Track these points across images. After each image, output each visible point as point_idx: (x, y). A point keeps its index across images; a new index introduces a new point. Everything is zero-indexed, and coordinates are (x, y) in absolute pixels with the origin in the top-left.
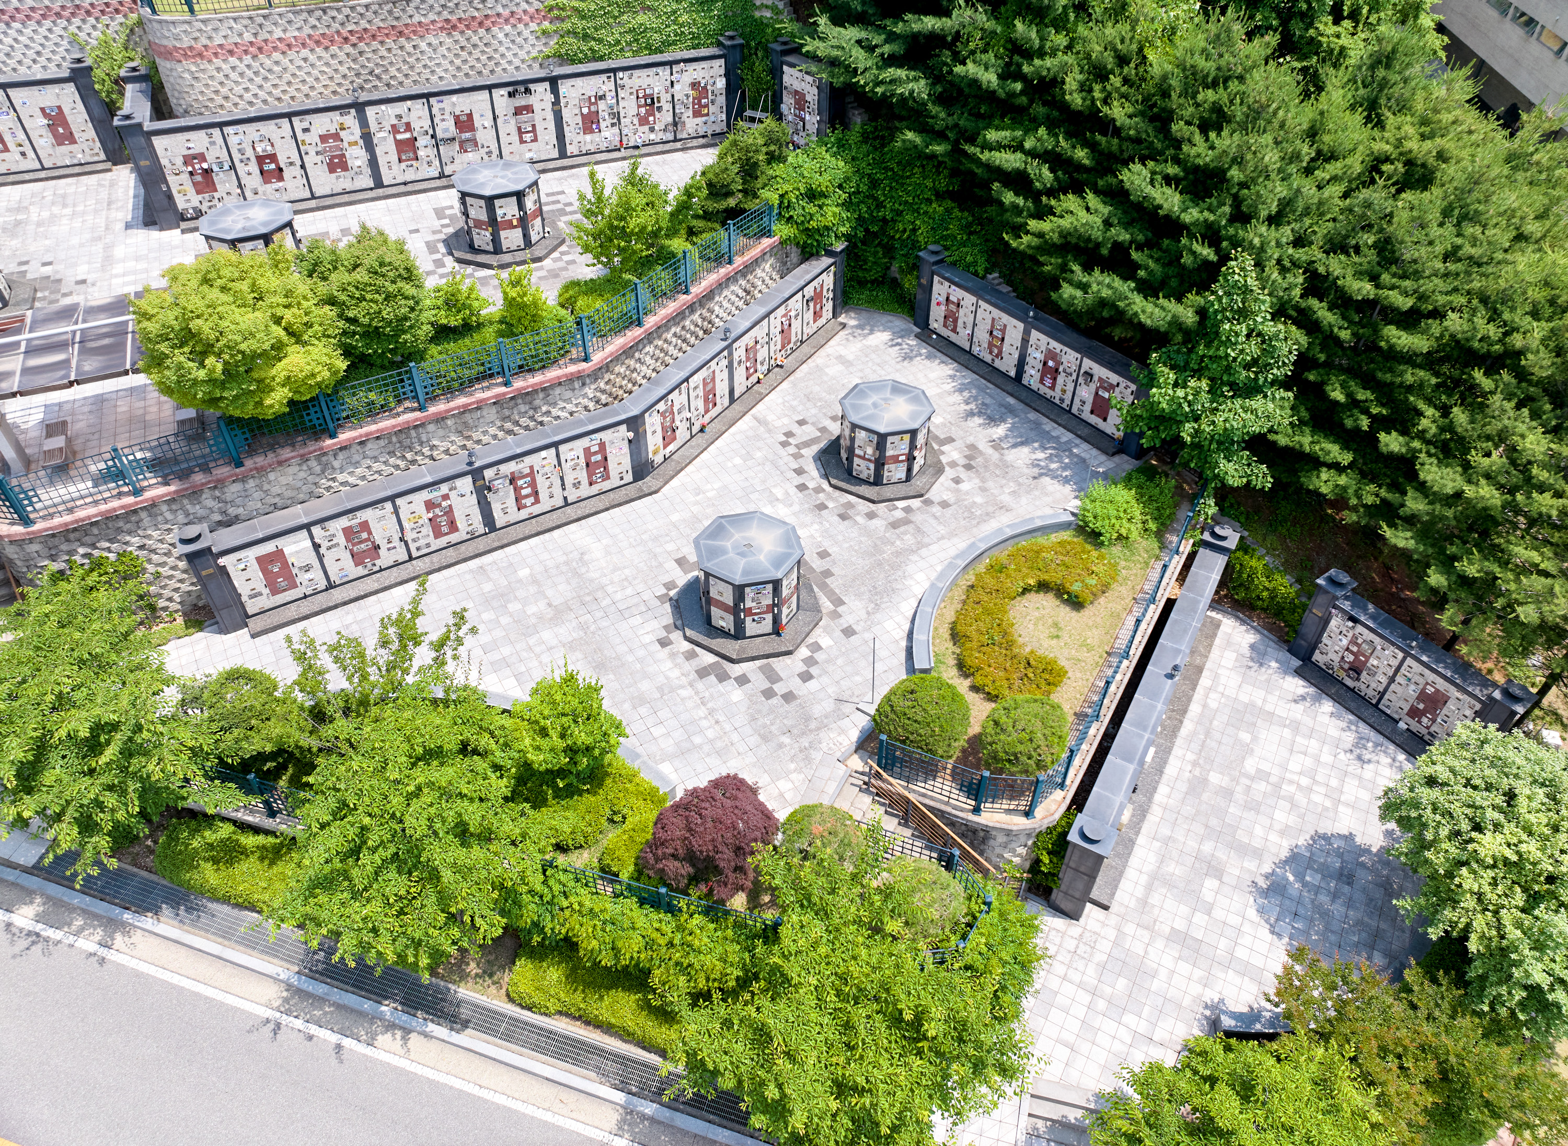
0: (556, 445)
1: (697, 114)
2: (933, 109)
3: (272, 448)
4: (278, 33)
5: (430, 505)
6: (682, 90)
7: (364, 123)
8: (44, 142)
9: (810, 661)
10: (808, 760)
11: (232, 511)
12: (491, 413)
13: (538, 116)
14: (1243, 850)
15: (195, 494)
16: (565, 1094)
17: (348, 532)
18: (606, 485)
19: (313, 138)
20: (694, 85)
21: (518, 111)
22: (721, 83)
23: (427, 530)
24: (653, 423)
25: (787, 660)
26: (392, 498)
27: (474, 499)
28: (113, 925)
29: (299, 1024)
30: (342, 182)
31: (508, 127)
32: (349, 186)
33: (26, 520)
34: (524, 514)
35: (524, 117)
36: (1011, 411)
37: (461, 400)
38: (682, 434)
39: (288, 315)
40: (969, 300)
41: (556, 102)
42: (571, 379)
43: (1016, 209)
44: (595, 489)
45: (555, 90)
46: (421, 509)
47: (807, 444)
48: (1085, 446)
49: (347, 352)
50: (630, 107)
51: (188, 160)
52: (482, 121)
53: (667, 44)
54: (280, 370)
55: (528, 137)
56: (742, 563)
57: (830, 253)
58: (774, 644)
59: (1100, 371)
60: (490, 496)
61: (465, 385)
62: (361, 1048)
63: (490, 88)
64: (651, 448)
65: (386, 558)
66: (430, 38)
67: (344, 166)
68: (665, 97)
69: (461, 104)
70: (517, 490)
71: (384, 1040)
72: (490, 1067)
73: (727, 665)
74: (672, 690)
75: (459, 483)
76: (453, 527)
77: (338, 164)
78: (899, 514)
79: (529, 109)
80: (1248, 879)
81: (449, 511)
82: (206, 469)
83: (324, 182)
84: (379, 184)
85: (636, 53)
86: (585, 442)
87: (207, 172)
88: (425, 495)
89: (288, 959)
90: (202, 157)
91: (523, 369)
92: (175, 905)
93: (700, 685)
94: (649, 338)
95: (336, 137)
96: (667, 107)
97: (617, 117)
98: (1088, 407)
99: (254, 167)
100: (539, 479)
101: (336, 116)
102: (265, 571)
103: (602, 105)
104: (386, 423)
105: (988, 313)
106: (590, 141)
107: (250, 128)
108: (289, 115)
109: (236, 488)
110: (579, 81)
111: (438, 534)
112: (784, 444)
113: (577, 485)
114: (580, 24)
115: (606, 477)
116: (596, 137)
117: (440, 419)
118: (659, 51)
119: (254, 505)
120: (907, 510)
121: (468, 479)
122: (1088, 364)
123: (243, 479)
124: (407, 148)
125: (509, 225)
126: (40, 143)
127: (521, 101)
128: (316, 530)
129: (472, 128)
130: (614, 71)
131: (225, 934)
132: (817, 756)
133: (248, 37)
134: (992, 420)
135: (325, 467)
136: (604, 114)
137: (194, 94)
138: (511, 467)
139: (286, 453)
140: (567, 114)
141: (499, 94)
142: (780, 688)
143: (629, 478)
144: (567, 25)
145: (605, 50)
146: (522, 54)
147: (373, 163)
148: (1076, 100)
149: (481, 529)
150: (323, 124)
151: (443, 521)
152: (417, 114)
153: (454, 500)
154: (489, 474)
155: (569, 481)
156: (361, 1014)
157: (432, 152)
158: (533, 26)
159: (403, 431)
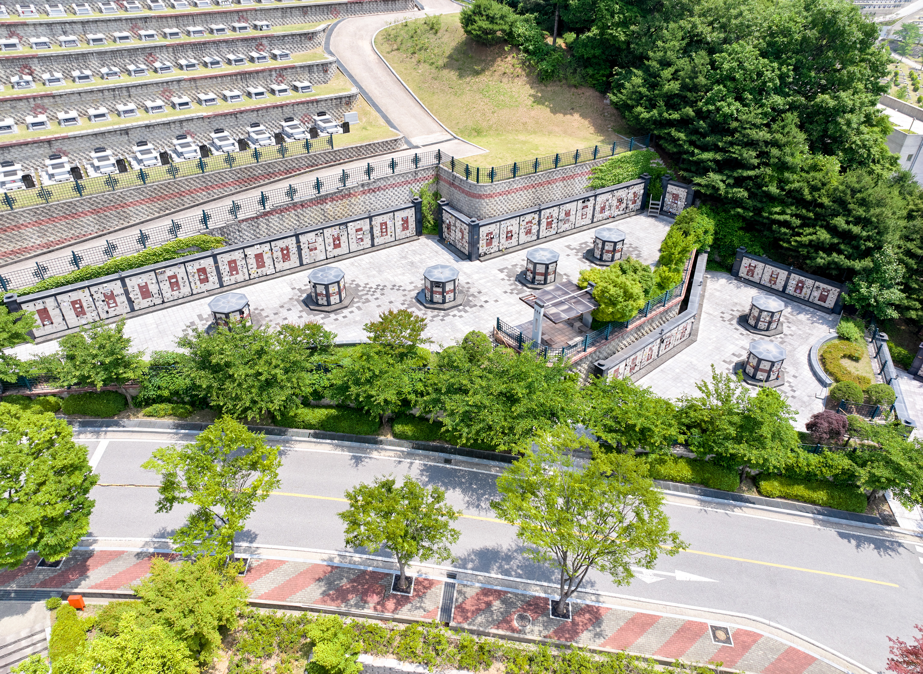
1: (633, 203)
3: (615, 333)
4: (515, 186)
5: (650, 349)
6: (631, 196)
7: (540, 216)
8: (399, 230)
11: (601, 356)
12: (658, 316)
13: (589, 209)
16: (794, 517)
17: (633, 359)
18: (683, 339)
19: (524, 223)
20: (634, 193)
21: (583, 208)
22: (642, 192)
23: (646, 358)
25: (784, 387)
27: (658, 346)
29: (710, 509)
30: (528, 239)
31: (579, 214)
32: (530, 240)
35: (585, 210)
37: (654, 312)
40: (761, 265)
41: (595, 203)
42: (677, 302)
43: (785, 234)
44: (680, 341)
45: (595, 199)
47: (732, 319)
50: (615, 203)
51: (488, 234)
52: (573, 212)
53: (624, 179)
55: (584, 217)
57: (706, 252)
59: (822, 285)
65: (636, 370)
68: (625, 199)
69: (568, 207)
72: (770, 512)
76: (651, 357)
77: (529, 232)
78: (780, 340)
79: (587, 207)
81: (652, 352)
82: (599, 341)
83: (523, 239)
84: (538, 238)
87: (492, 239)
88: (650, 346)
89: (693, 494)
90: (491, 233)
95: (531, 222)
96: (625, 202)
97: (610, 207)
98: (817, 299)
99: (505, 236)
101: (533, 215)
103: (607, 203)
104: (638, 322)
105: (769, 269)
106: (601, 217)
107: (507, 221)
108: (519, 216)
110: (601, 196)
111: (648, 360)
112: (723, 321)
114: (600, 175)
116: (603, 215)
117: (649, 319)
119: (605, 353)
122: (817, 284)
123: (606, 344)
124: (549, 224)
127: (585, 204)
128: (628, 359)
129: (569, 215)
130: (611, 191)
133: (506, 188)
135: (623, 338)
136: (607, 206)
138: (668, 334)
140: (597, 207)
141: (579, 202)
145: (606, 183)
146: (581, 187)
147: (539, 231)
148: (809, 197)
149: (656, 357)
150: (529, 218)
152: (555, 211)
157: (556, 225)
158: (587, 177)
159: (641, 324)
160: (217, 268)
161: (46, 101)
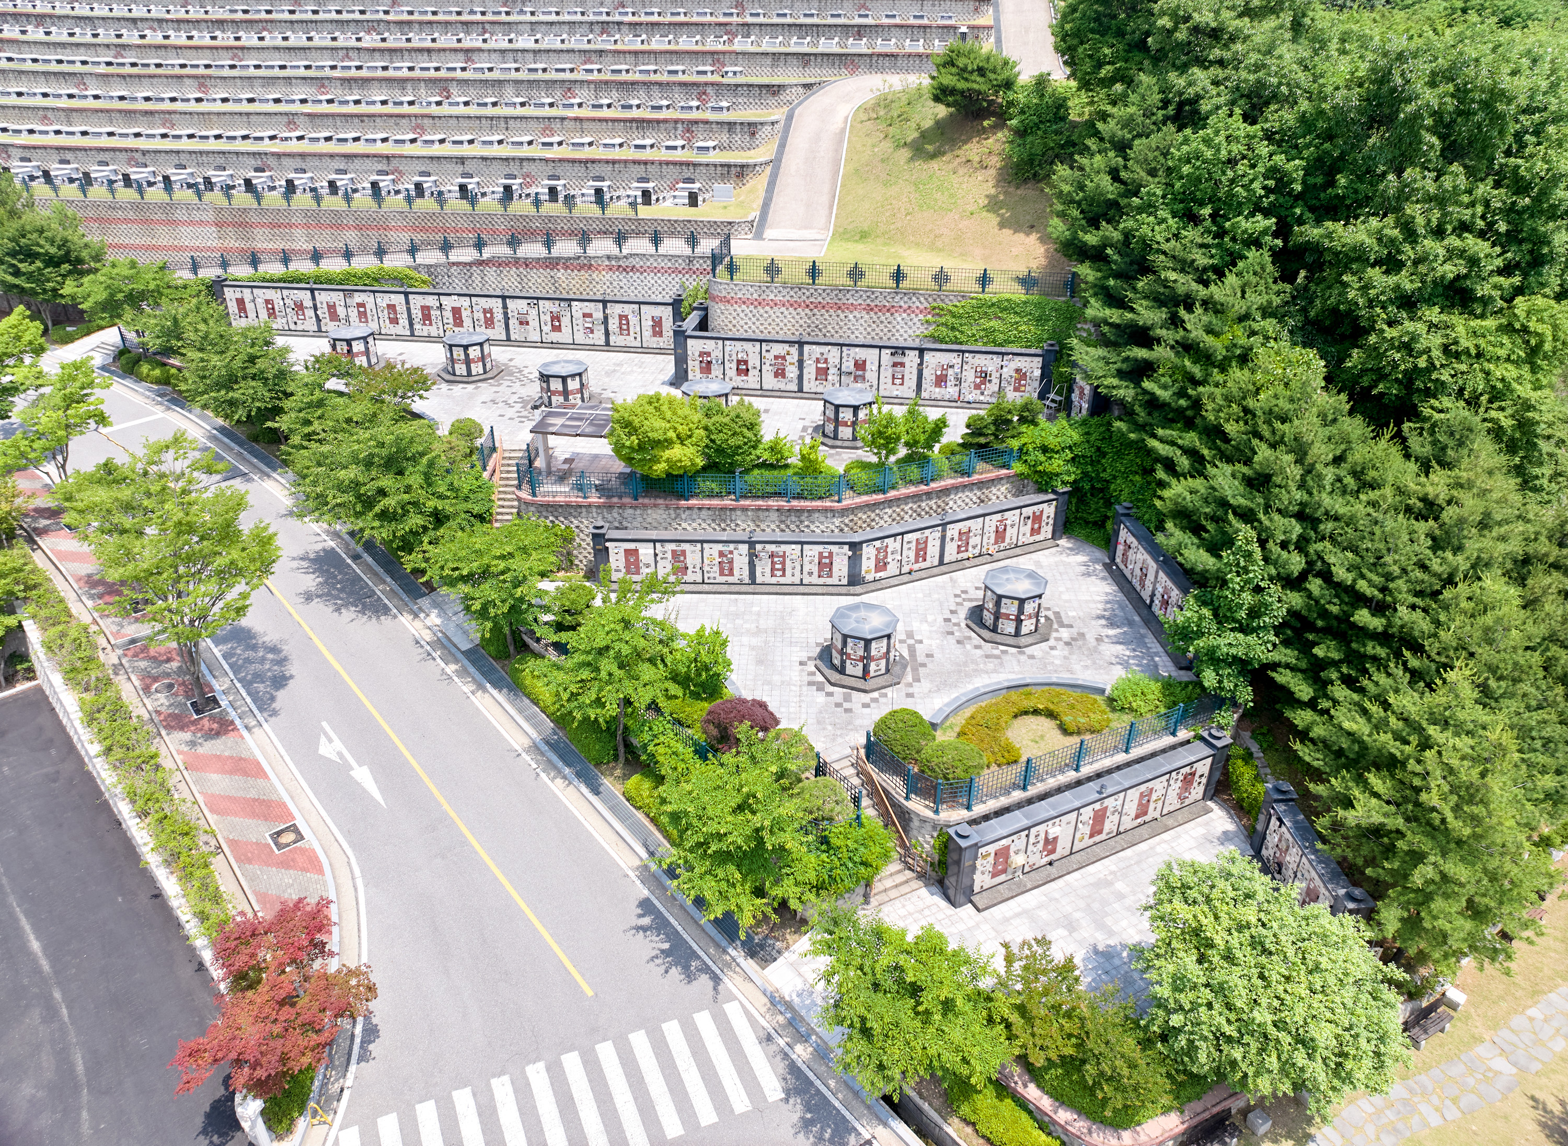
0: (802, 543)
1: (1016, 389)
2: (1137, 408)
3: (656, 497)
4: (772, 297)
5: (721, 554)
6: (1008, 372)
7: (801, 353)
8: (647, 333)
9: (875, 700)
10: (834, 740)
11: (625, 524)
12: (774, 516)
13: (907, 370)
14: (1100, 925)
15: (610, 507)
16: (620, 842)
17: (674, 552)
18: (829, 581)
19: (770, 356)
20: (1018, 371)
21: (895, 365)
22: (1038, 373)
23: (716, 568)
24: (869, 553)
25: (862, 695)
26: (702, 542)
27: (747, 560)
28: (481, 687)
29: (528, 758)
30: (780, 384)
31: (887, 373)
32: (783, 387)
33: (534, 495)
34: (774, 580)
35: (898, 369)
36: (1130, 623)
37: (760, 503)
38: (892, 569)
39: (680, 428)
40: (1137, 547)
41: (921, 364)
42: (826, 510)
44: (821, 581)
45: (921, 356)
46: (716, 555)
47: (971, 600)
48: (1166, 658)
49: (708, 456)
50: (970, 376)
51: (702, 354)
52: (872, 366)
53: (1008, 342)
54: (667, 454)
55: (898, 381)
56: (854, 625)
57: (1054, 492)
58: (860, 684)
60: (756, 561)
61: (766, 496)
62: (549, 782)
63: (880, 347)
64: (864, 568)
65: (690, 577)
66: (856, 313)
67: (783, 375)
68: (995, 375)
69: (861, 353)
70: (773, 563)
71: (559, 781)
72: (596, 815)
73: (827, 686)
74: (789, 684)
75: (740, 546)
76: (731, 573)
77: (780, 373)
78: (996, 652)
79: (902, 365)
80: (1092, 942)
81: (731, 562)
82: (620, 497)
83: (770, 382)
84: (800, 390)
85: (985, 344)
86: (820, 548)
87: (709, 363)
88: (720, 547)
89: (539, 733)
90: (709, 354)
91: (799, 497)
92: (510, 690)
93: (805, 688)
94: (890, 503)
95: (784, 358)
96: (995, 381)
97: (959, 381)
99: (734, 366)
100: (788, 562)
101: (786, 346)
102: (627, 560)
103: (950, 371)
104: (715, 502)
105: (1141, 554)
106: (937, 392)
107: (738, 344)
108: (761, 341)
109: (630, 511)
110: (938, 354)
111: (722, 574)
112: (956, 596)
113: (810, 574)
114: (951, 320)
115: (830, 575)
116: (943, 390)
117: (745, 509)
118: (1001, 345)
119: (635, 524)
120: (1003, 652)
121: (746, 546)
123: (635, 508)
124: (822, 373)
125: (845, 424)
126: (645, 334)
127: (898, 359)
128: (658, 545)
129: (864, 369)
130: (963, 352)
131: (520, 711)
132: (840, 740)
133: (755, 296)
134: (1112, 624)
135: (678, 516)
136: (951, 378)
137: (719, 321)
138: (772, 548)
139: (660, 501)
140: (926, 373)
141: (886, 353)
142: (846, 705)
143: (845, 581)
144: (943, 320)
145: (964, 339)
146: (910, 332)
147: (800, 378)
149: (747, 580)
150: (778, 349)
151: (727, 566)
152: (833, 354)
153: (736, 555)
154: (759, 547)
155: (806, 570)
156: (555, 768)
157: (837, 378)
158: (921, 317)
159: (723, 509)
160: (409, 310)
161: (426, 121)
